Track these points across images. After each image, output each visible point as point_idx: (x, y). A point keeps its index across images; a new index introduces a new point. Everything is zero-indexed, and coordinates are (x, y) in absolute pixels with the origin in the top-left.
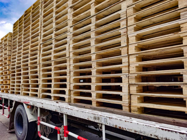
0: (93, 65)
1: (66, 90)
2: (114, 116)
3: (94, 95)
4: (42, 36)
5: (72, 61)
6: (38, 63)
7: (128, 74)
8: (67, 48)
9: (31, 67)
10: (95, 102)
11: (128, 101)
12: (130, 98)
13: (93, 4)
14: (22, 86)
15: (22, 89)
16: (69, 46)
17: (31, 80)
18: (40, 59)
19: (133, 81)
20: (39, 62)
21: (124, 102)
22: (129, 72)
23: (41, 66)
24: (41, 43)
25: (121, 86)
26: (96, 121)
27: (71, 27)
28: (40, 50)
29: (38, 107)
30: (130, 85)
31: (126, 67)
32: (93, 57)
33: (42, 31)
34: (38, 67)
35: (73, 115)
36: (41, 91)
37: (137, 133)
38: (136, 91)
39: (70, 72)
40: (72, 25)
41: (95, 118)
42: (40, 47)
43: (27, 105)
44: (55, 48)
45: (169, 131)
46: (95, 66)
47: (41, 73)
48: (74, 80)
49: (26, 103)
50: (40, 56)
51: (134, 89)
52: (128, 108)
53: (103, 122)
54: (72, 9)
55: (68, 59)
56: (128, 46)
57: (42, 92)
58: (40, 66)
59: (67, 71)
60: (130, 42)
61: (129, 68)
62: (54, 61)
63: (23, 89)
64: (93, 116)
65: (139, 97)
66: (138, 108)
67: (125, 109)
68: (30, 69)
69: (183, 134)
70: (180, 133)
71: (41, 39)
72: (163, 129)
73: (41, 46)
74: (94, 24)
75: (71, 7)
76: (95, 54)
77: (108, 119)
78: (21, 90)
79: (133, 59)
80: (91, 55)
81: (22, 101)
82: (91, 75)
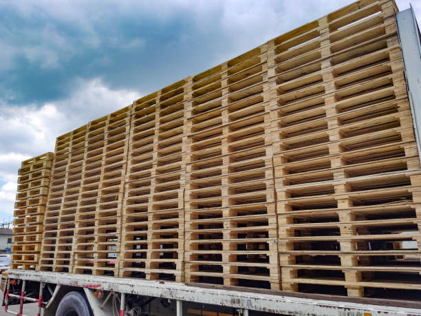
0: (225, 223)
1: (178, 262)
2: (261, 296)
3: (226, 268)
4: (129, 170)
5: (188, 217)
6: (118, 215)
7: (276, 239)
8: (180, 195)
9: (100, 220)
10: (229, 280)
11: (277, 275)
12: (280, 272)
13: (226, 139)
14: (74, 256)
15: (74, 260)
16: (184, 192)
17: (99, 245)
18: (123, 206)
19: (284, 249)
20: (121, 213)
21: (273, 277)
22: (278, 237)
23: (125, 219)
24: (127, 180)
25: (267, 255)
26: (234, 306)
27: (187, 164)
28: (124, 193)
29: (121, 292)
30: (279, 254)
31: (273, 229)
32: (226, 212)
33: (129, 162)
34: (119, 222)
35: (196, 301)
36: (121, 264)
37: (292, 314)
38: (287, 263)
39: (184, 232)
40: (190, 162)
41: (233, 302)
42: (124, 188)
43: (93, 290)
44: (155, 192)
45: (327, 306)
46: (229, 226)
47: (125, 233)
48: (191, 245)
49: (91, 286)
50: (122, 203)
51: (285, 259)
52: (278, 286)
53: (245, 306)
54: (191, 139)
55: (181, 213)
56: (276, 202)
57: (124, 267)
58: (122, 220)
59: (180, 230)
60: (279, 198)
61: (278, 232)
62: (152, 214)
63: (76, 262)
64: (229, 298)
65: (292, 269)
66: (291, 285)
67: (275, 287)
68: (99, 225)
69: (341, 308)
70: (339, 308)
71: (126, 174)
72: (321, 306)
73: (127, 186)
74: (227, 166)
75: (189, 137)
76: (229, 209)
77: (253, 301)
78: (71, 263)
79: (283, 220)
80: (222, 210)
81: (80, 284)
82: (222, 238)
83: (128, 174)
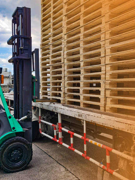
0: (81, 71)
1: (62, 93)
3: (82, 97)
5: (66, 67)
7: (104, 80)
8: (62, 54)
10: (82, 104)
11: (104, 102)
13: (82, 15)
16: (64, 52)
19: (108, 87)
21: (101, 104)
22: (105, 79)
25: (100, 90)
26: (80, 118)
27: (65, 35)
29: (39, 107)
30: (106, 89)
31: (103, 74)
32: (82, 64)
37: (104, 125)
38: (109, 95)
39: (64, 76)
40: (65, 33)
41: (79, 116)
44: (52, 53)
45: (120, 122)
46: (83, 72)
47: (42, 77)
48: (67, 84)
51: (108, 93)
52: (103, 108)
53: (84, 118)
54: (66, 18)
55: (63, 65)
56: (105, 56)
59: (62, 75)
60: (107, 54)
61: (105, 75)
62: (51, 66)
64: (78, 114)
65: (111, 99)
66: (110, 108)
70: (126, 123)
72: (117, 121)
73: (41, 50)
74: (83, 34)
75: (65, 16)
76: (83, 62)
77: (87, 116)
79: (108, 68)
80: (80, 63)
82: (80, 80)
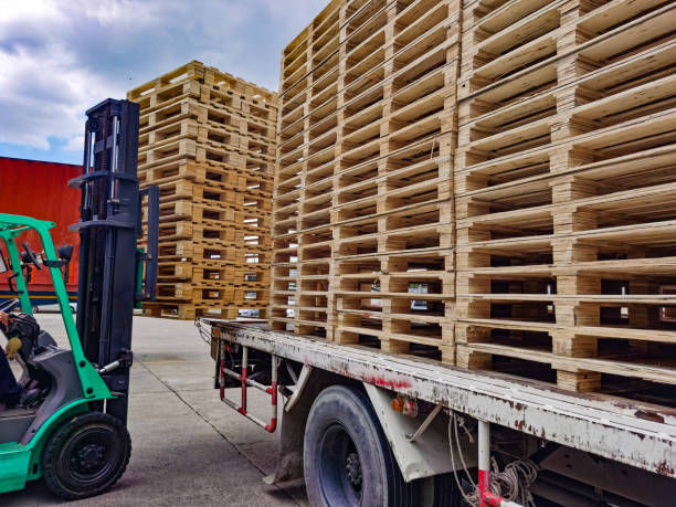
4: (468, 61)
6: (442, 196)
9: (389, 217)
14: (335, 303)
15: (336, 313)
17: (393, 279)
18: (453, 172)
20: (452, 189)
23: (463, 207)
24: (464, 93)
28: (456, 134)
33: (469, 37)
34: (445, 217)
42: (457, 119)
43: (390, 394)
47: (466, 245)
49: (382, 382)
50: (453, 162)
57: (472, 340)
58: (454, 211)
63: (341, 317)
68: (388, 228)
71: (459, 75)
73: (465, 110)
78: (330, 317)
81: (355, 372)
83: (467, 74)
